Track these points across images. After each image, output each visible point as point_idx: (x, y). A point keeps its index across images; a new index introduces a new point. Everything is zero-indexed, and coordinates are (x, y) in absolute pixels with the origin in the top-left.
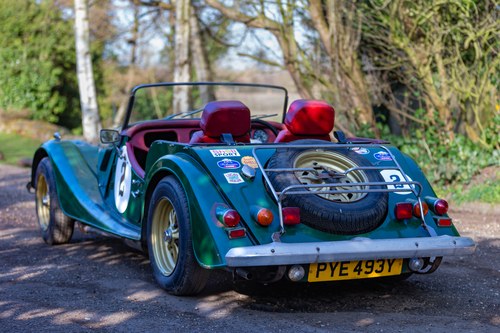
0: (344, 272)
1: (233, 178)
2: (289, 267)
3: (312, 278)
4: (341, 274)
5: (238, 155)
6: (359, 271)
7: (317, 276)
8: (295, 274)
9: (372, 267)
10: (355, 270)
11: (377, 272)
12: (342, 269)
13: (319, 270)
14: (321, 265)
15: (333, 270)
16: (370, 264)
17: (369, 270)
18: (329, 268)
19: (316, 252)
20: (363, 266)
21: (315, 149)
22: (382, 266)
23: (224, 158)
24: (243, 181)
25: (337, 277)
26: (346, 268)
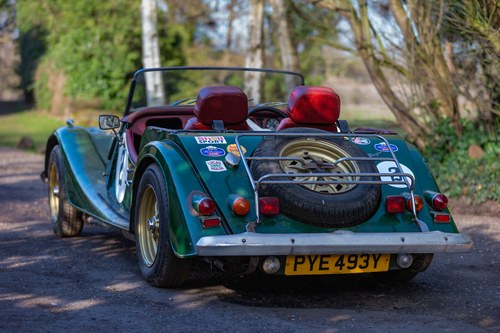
0: (324, 266)
1: (214, 166)
2: (263, 258)
3: (289, 271)
4: (321, 269)
5: (225, 142)
6: (342, 265)
7: (295, 270)
8: (269, 266)
9: (355, 262)
10: (337, 265)
11: (361, 267)
12: (322, 263)
13: (296, 263)
14: (299, 258)
15: (312, 264)
16: (353, 259)
17: (352, 265)
18: (307, 261)
19: (290, 244)
20: (345, 261)
21: (306, 137)
22: (367, 261)
23: (208, 145)
24: (225, 169)
25: (316, 271)
26: (327, 262)
